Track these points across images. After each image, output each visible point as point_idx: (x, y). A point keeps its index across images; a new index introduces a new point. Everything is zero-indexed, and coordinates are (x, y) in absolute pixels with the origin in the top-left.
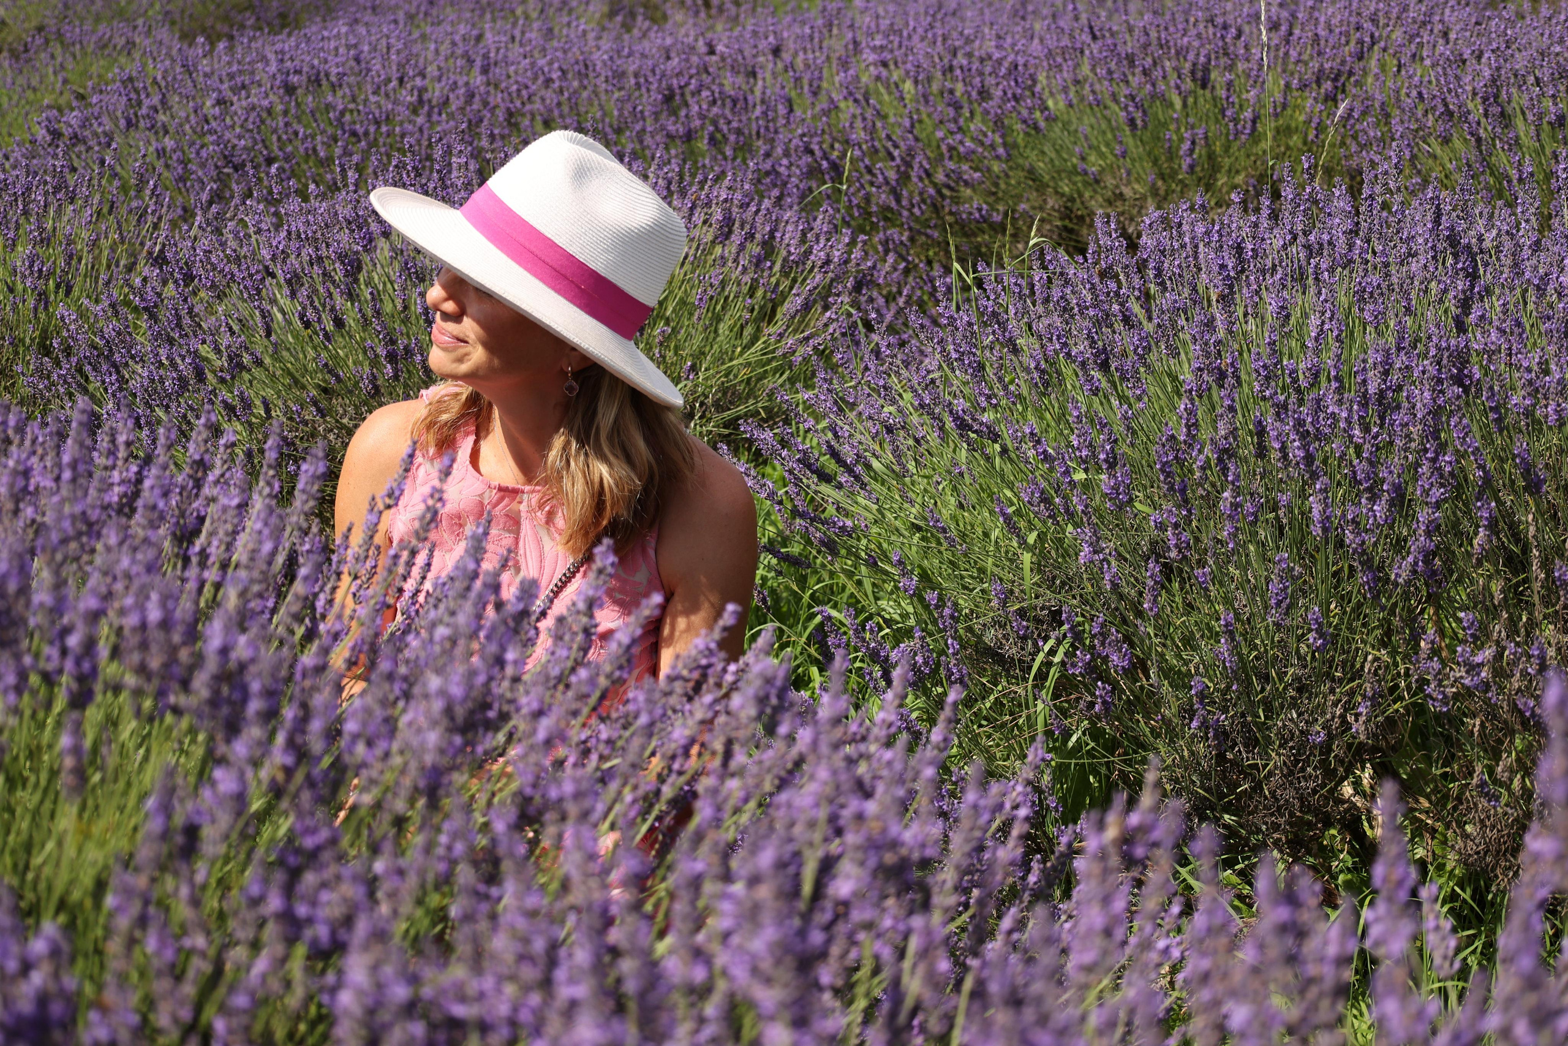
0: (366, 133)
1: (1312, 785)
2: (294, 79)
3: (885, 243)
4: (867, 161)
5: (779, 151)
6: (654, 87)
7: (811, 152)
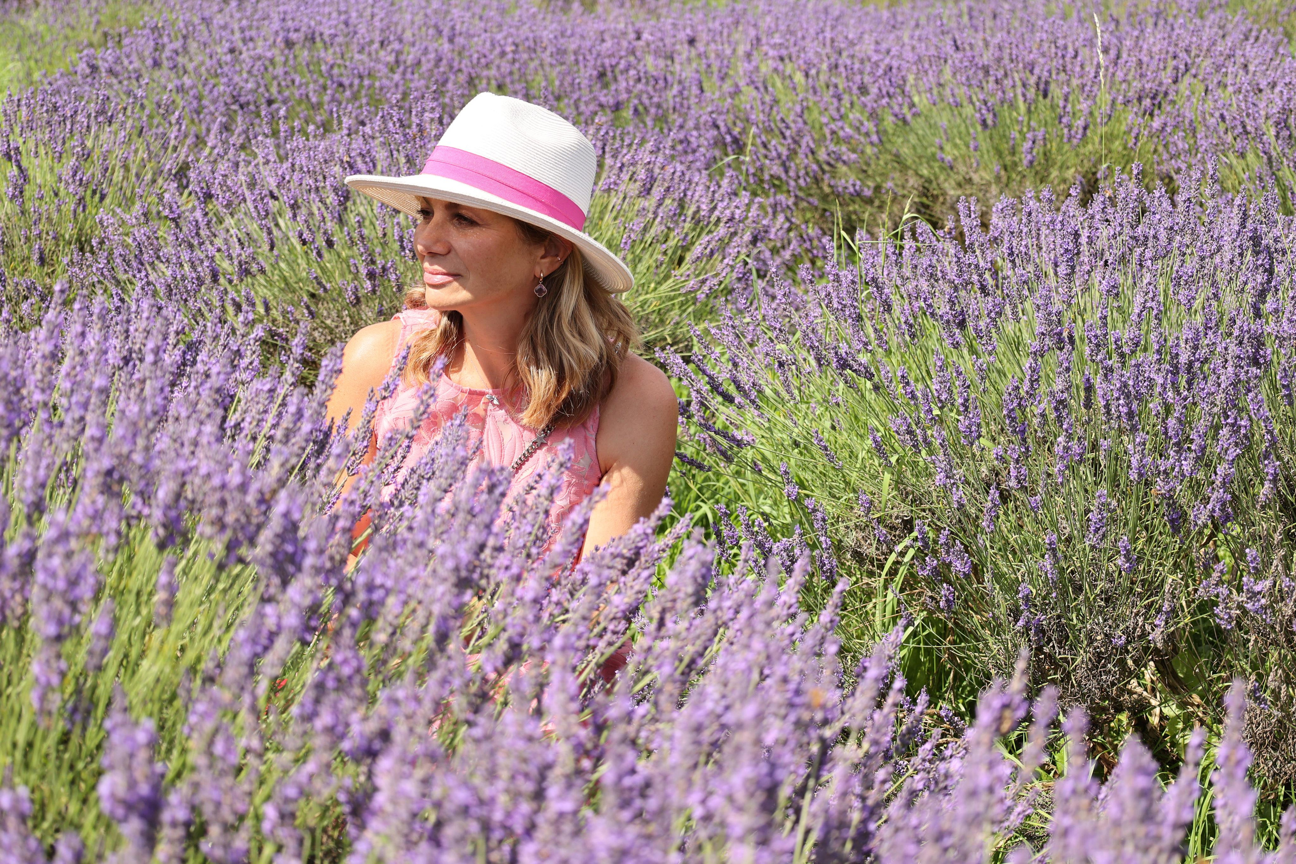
0: (351, 85)
1: (1111, 679)
2: (293, 36)
3: (775, 206)
4: (764, 138)
5: (690, 124)
6: (592, 63)
7: (717, 127)
